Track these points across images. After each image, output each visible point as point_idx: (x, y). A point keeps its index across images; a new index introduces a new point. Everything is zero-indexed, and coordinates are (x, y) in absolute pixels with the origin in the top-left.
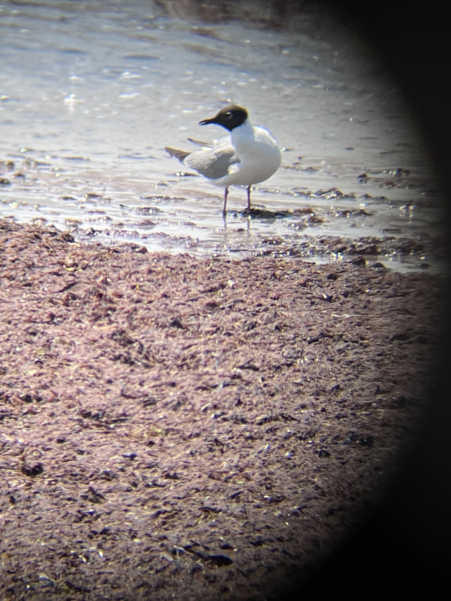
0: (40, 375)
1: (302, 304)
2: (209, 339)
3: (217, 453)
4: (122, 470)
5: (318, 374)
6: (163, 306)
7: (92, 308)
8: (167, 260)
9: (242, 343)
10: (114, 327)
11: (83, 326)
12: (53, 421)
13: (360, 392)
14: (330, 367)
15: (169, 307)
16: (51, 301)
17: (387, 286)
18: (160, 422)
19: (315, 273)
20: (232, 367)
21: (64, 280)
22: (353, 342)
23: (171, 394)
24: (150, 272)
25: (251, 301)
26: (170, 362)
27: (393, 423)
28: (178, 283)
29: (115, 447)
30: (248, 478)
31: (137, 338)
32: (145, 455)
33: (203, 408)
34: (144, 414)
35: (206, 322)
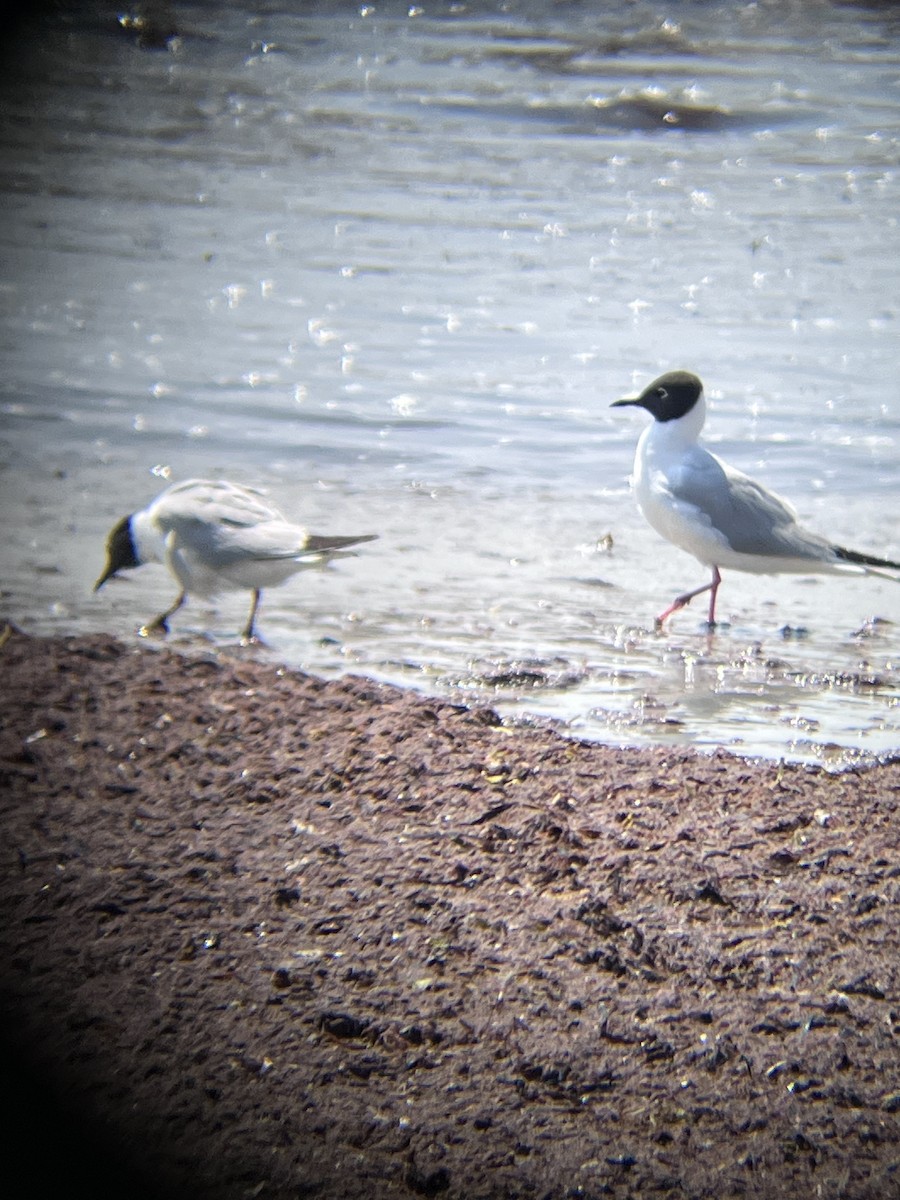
0: (439, 988)
2: (778, 929)
3: (802, 1166)
4: (608, 1190)
6: (683, 857)
7: (540, 856)
8: (687, 765)
9: (846, 939)
10: (585, 896)
11: (523, 893)
12: (466, 1084)
15: (693, 860)
16: (458, 841)
18: (680, 1095)
20: (827, 986)
21: (483, 800)
23: (703, 1037)
24: (655, 787)
25: (864, 855)
26: (698, 973)
28: (711, 813)
29: (592, 1142)
31: (629, 919)
32: (654, 1162)
33: (771, 1069)
34: (649, 1076)
35: (770, 894)
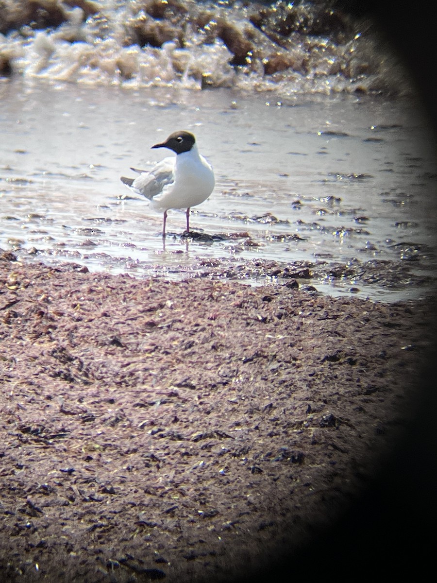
1: (238, 325)
2: (148, 358)
3: (153, 469)
4: (60, 485)
5: (252, 392)
6: (103, 325)
7: (33, 325)
8: (107, 280)
9: (179, 361)
10: (55, 344)
11: (24, 343)
13: (292, 411)
14: (263, 386)
15: (108, 326)
17: (319, 309)
18: (97, 438)
19: (251, 295)
20: (169, 384)
21: (6, 298)
22: (286, 362)
23: (110, 410)
24: (91, 291)
25: (189, 321)
26: (109, 379)
27: (323, 441)
28: (118, 303)
29: (54, 462)
30: (183, 494)
31: (77, 355)
32: (83, 470)
33: (141, 424)
34: (83, 429)
35: (145, 341)
